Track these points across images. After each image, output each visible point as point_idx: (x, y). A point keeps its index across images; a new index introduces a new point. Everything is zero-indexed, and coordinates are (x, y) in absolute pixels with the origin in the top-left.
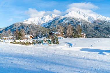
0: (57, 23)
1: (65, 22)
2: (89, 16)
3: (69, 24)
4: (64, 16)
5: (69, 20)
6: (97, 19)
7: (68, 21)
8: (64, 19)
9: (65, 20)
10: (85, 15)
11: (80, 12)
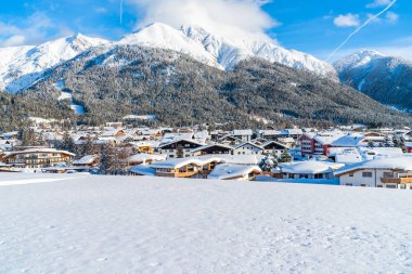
0: (81, 68)
1: (111, 65)
2: (223, 45)
3: (123, 72)
4: (115, 43)
5: (128, 59)
6: (252, 55)
7: (122, 63)
8: (109, 54)
9: (112, 57)
10: (210, 40)
11: (189, 30)
